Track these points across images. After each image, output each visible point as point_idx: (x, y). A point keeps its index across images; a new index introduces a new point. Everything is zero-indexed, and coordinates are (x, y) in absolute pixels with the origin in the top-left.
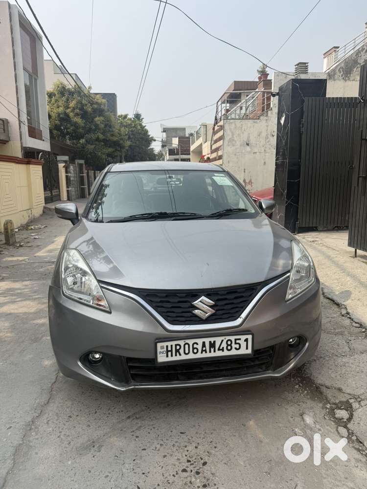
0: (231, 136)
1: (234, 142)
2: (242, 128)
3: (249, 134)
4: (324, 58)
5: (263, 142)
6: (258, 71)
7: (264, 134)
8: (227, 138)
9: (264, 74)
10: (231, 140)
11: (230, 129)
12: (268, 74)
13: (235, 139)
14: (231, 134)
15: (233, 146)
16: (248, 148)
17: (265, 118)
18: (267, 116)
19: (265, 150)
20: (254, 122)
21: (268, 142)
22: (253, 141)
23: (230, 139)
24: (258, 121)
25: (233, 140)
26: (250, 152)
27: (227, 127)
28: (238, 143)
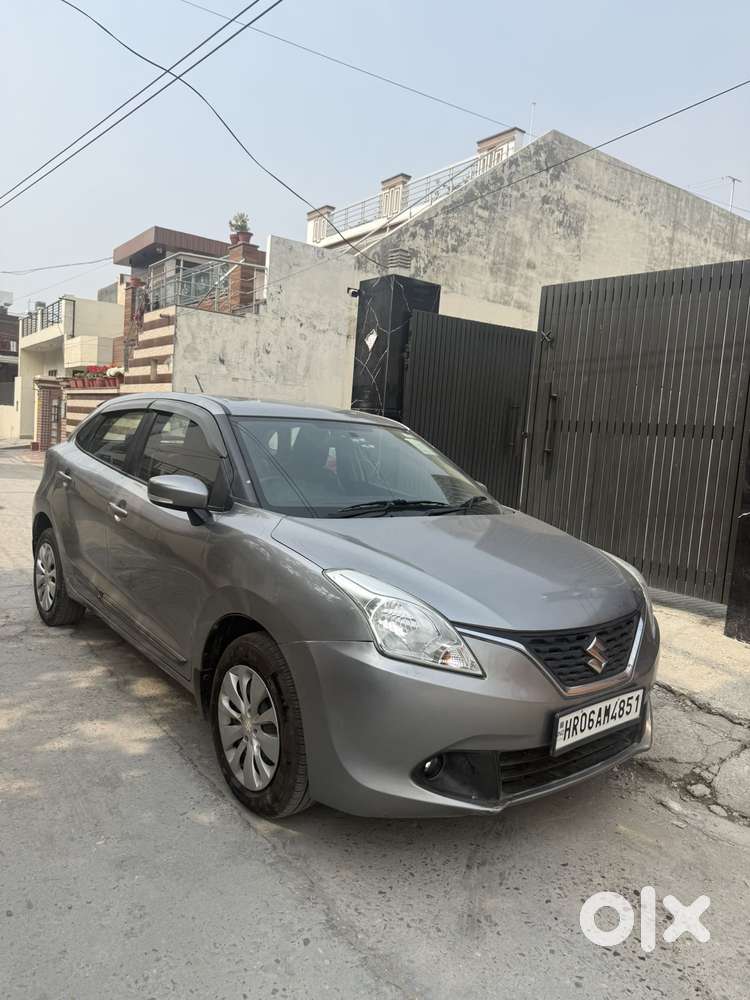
0: (189, 341)
1: (196, 353)
2: (211, 327)
3: (225, 342)
4: (309, 220)
5: (250, 361)
6: (230, 223)
7: (252, 346)
8: (182, 343)
9: (242, 233)
10: (191, 349)
11: (189, 327)
12: (252, 234)
13: (199, 347)
14: (190, 336)
15: (195, 360)
16: (223, 369)
17: (255, 317)
18: (257, 313)
19: (253, 377)
20: (234, 322)
21: (259, 362)
22: (231, 356)
23: (189, 345)
24: (242, 320)
25: (195, 349)
26: (225, 377)
27: (181, 320)
28: (204, 357)
